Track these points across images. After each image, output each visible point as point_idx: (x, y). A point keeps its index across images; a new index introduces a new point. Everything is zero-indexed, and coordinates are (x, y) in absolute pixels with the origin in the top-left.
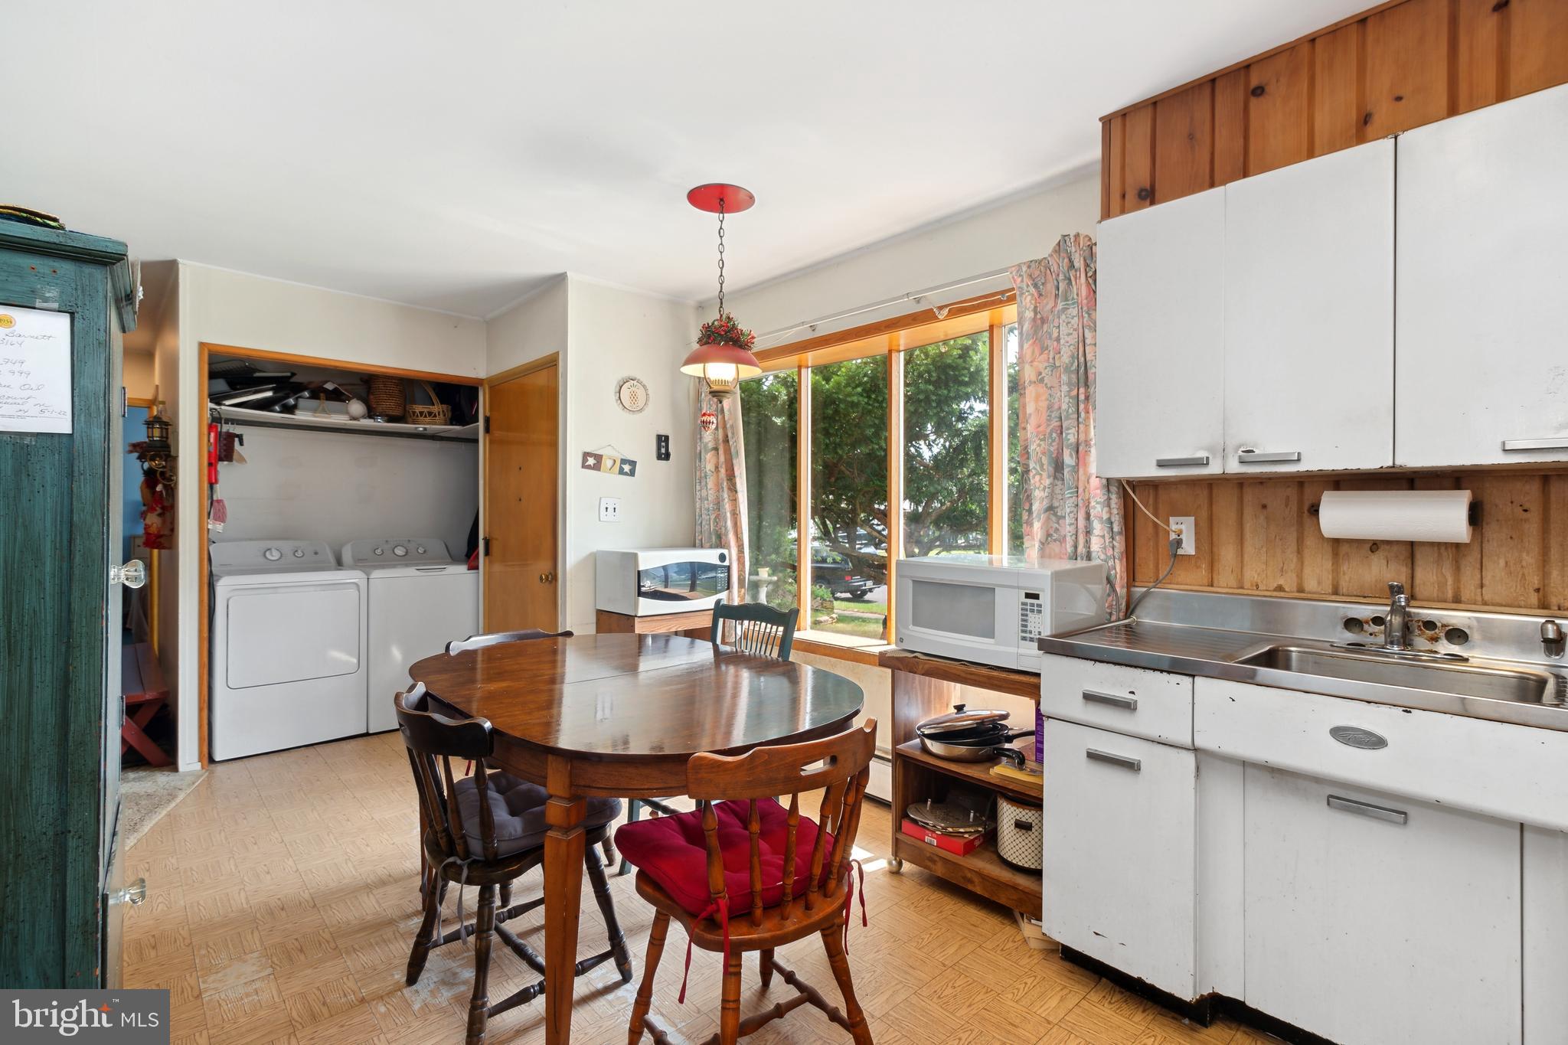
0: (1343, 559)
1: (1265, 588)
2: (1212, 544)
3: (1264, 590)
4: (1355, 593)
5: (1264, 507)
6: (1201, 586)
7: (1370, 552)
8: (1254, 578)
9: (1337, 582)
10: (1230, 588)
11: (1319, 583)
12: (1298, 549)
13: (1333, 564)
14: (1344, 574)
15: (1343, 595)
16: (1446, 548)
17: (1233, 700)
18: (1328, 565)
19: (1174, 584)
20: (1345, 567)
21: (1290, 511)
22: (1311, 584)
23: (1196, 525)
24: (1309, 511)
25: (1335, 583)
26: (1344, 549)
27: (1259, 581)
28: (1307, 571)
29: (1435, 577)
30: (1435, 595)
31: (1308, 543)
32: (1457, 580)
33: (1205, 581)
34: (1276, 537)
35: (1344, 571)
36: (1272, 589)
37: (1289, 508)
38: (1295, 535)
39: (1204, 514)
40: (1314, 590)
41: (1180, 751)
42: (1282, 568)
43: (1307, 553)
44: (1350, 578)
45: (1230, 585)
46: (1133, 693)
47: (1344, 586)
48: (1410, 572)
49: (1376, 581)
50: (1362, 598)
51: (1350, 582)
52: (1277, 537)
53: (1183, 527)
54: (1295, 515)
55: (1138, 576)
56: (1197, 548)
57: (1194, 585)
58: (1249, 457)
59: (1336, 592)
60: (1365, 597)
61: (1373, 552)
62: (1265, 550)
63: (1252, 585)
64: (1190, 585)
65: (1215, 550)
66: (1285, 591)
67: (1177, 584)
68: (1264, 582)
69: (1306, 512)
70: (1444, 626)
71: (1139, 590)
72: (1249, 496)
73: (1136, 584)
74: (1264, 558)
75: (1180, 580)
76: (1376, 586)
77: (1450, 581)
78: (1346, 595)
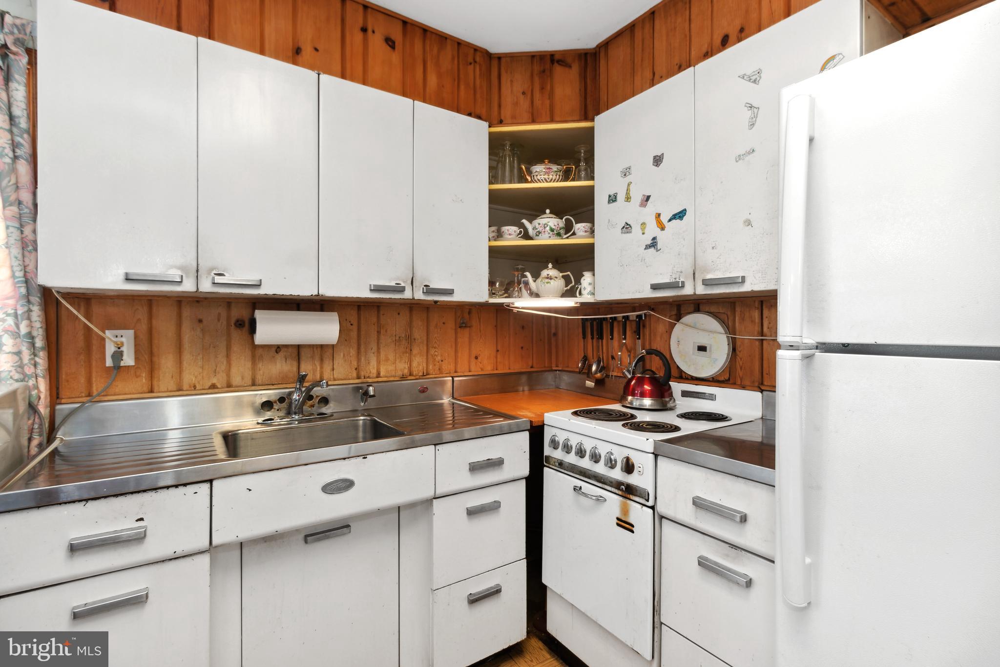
0: (259, 359)
1: (201, 388)
2: (151, 354)
3: (200, 390)
4: (267, 383)
5: (200, 321)
6: (142, 393)
7: (276, 353)
8: (192, 380)
9: (254, 376)
10: (171, 391)
11: (243, 378)
12: (227, 354)
13: (252, 364)
14: (260, 370)
15: (259, 385)
16: (317, 348)
17: (250, 490)
18: (249, 364)
19: (112, 395)
20: (260, 365)
21: (221, 325)
22: (236, 380)
23: (136, 337)
24: (235, 324)
25: (253, 378)
26: (259, 352)
27: (196, 382)
28: (234, 370)
29: (311, 367)
30: (311, 378)
31: (235, 349)
32: (322, 368)
33: (145, 389)
34: (210, 345)
35: (259, 368)
36: (207, 387)
37: (221, 321)
38: (225, 343)
39: (144, 327)
40: (239, 384)
41: (194, 557)
42: (216, 370)
43: (234, 357)
44: (264, 373)
45: (170, 389)
46: (142, 519)
47: (259, 379)
48: (298, 365)
49: (280, 373)
50: (272, 386)
51: (263, 375)
52: (212, 345)
53: (123, 339)
54: (225, 328)
55: (64, 393)
56: (137, 359)
57: (133, 394)
58: (218, 279)
59: (254, 384)
60: (273, 385)
61: (277, 353)
62: (201, 356)
63: (190, 387)
64: (130, 394)
65: (155, 359)
66: (218, 388)
67: (115, 395)
68: (201, 383)
69: (233, 325)
70: (317, 396)
71: (63, 408)
72: (187, 312)
73: (63, 401)
74: (200, 363)
75: (117, 391)
76: (279, 376)
77: (318, 369)
78: (261, 385)
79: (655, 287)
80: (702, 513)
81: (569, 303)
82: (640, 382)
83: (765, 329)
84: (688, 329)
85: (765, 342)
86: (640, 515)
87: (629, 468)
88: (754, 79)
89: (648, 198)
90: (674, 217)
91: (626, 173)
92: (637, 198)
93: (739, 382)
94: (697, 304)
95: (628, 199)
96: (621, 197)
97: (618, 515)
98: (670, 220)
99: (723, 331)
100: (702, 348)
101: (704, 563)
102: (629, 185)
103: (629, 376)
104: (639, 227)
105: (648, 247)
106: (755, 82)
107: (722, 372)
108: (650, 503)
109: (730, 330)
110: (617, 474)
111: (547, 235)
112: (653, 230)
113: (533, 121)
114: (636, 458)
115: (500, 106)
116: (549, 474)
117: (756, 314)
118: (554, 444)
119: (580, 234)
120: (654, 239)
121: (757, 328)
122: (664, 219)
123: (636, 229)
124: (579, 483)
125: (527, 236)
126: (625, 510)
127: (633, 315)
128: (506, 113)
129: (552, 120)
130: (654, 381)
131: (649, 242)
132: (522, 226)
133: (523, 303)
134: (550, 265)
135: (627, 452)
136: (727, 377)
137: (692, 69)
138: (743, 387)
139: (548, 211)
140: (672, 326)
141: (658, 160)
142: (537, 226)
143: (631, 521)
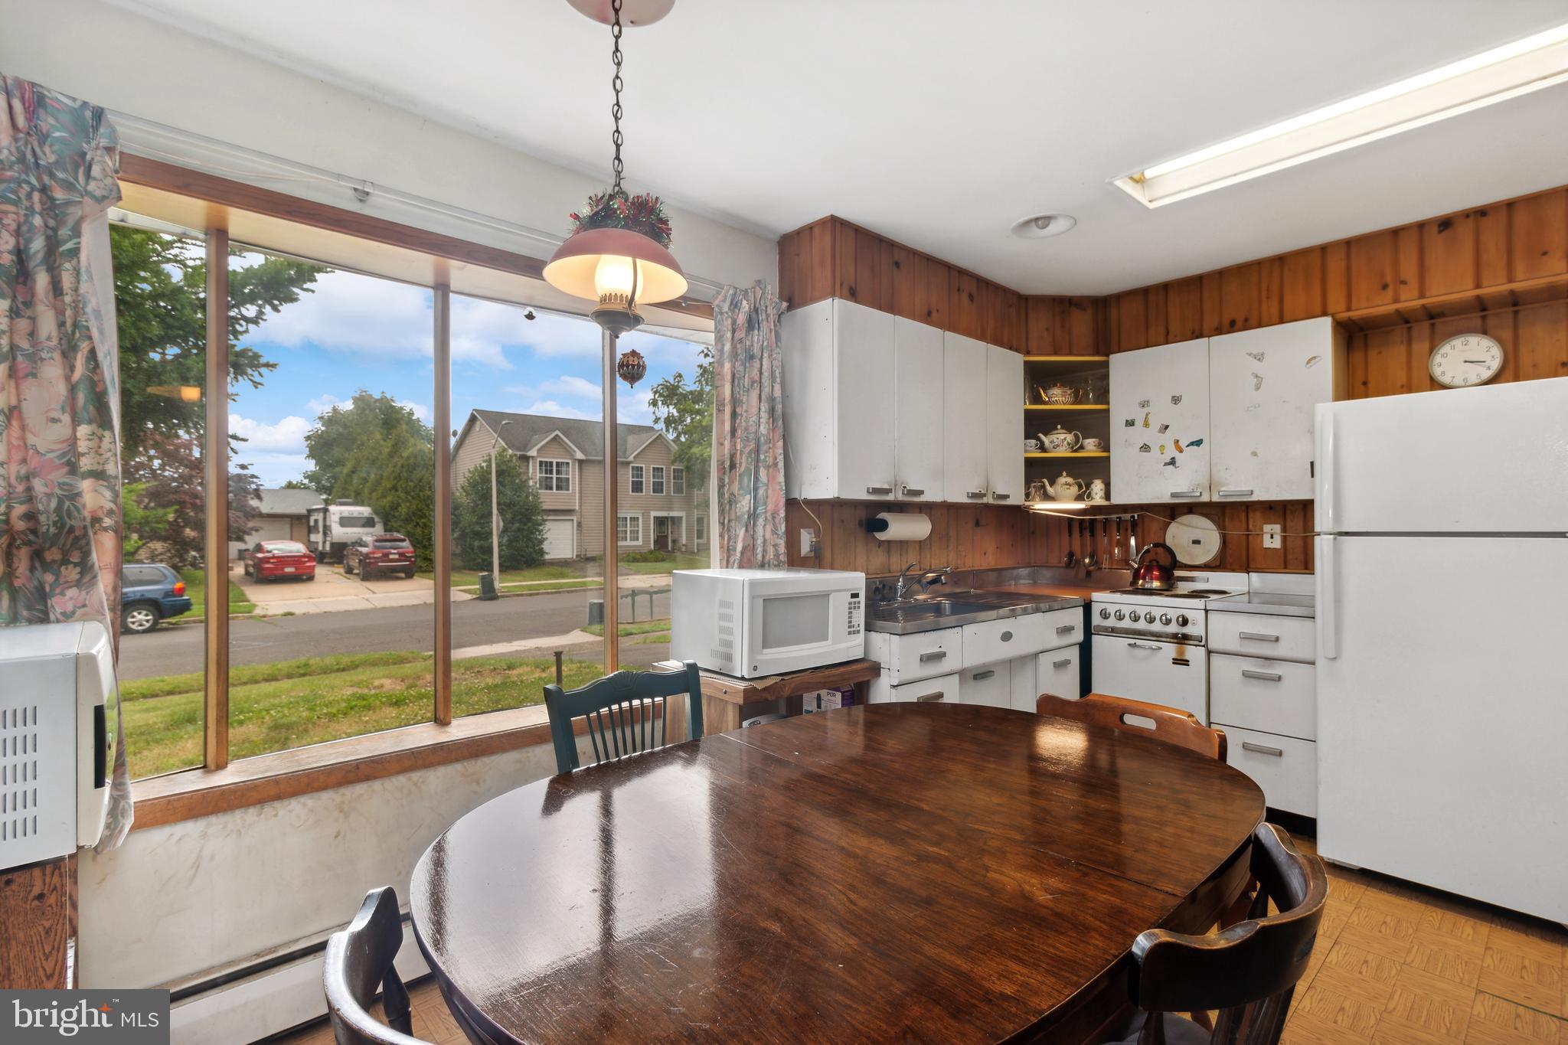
5: (843, 521)
12: (855, 549)
13: (867, 557)
14: (871, 562)
18: (865, 557)
21: (852, 524)
24: (859, 524)
28: (858, 562)
31: (858, 544)
34: (847, 541)
35: (870, 560)
37: (852, 522)
38: (854, 539)
42: (849, 561)
43: (858, 551)
44: (873, 564)
46: (941, 647)
48: (889, 557)
49: (881, 564)
51: (872, 566)
54: (854, 527)
61: (879, 548)
62: (843, 550)
74: (843, 556)
76: (881, 567)
79: (1174, 495)
80: (1246, 642)
81: (1080, 506)
82: (1149, 569)
83: (1251, 527)
84: (1181, 527)
85: (1250, 537)
86: (1194, 653)
87: (1185, 622)
88: (1260, 357)
89: (1167, 427)
90: (1192, 444)
91: (1144, 404)
92: (1155, 424)
93: (1228, 567)
94: (1192, 508)
95: (1146, 425)
96: (1139, 423)
97: (1174, 655)
98: (1188, 446)
99: (1214, 528)
100: (1197, 542)
101: (1246, 675)
102: (1147, 415)
103: (1136, 566)
104: (1158, 449)
105: (1169, 464)
106: (1259, 360)
107: (1214, 559)
108: (1203, 643)
109: (1221, 527)
110: (1173, 628)
111: (1064, 448)
112: (1171, 452)
113: (1055, 354)
114: (1189, 614)
115: (1027, 339)
116: (1097, 641)
117: (1243, 516)
118: (1105, 615)
119: (1091, 447)
120: (1173, 458)
121: (1244, 525)
122: (1183, 444)
123: (1155, 449)
124: (1132, 641)
125: (1043, 449)
126: (1181, 652)
127: (1127, 516)
128: (1033, 345)
129: (1070, 354)
130: (1161, 568)
131: (1168, 461)
132: (1039, 439)
133: (1041, 506)
134: (1064, 474)
135: (1180, 612)
136: (1218, 563)
137: (1205, 340)
138: (1233, 571)
139: (1059, 427)
140: (1167, 525)
141: (1176, 400)
142: (1055, 440)
143: (1187, 658)
